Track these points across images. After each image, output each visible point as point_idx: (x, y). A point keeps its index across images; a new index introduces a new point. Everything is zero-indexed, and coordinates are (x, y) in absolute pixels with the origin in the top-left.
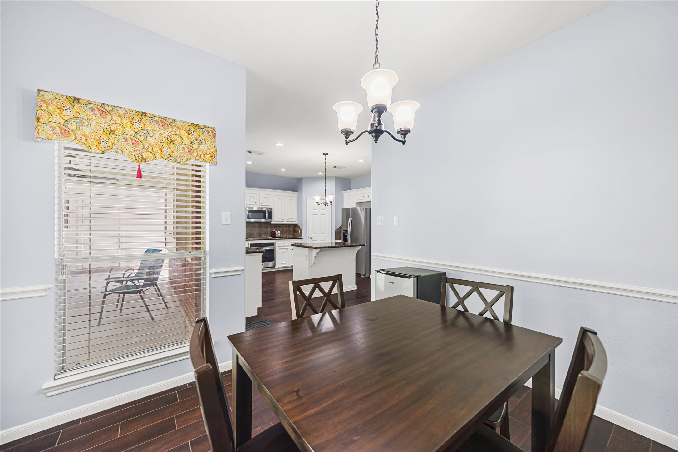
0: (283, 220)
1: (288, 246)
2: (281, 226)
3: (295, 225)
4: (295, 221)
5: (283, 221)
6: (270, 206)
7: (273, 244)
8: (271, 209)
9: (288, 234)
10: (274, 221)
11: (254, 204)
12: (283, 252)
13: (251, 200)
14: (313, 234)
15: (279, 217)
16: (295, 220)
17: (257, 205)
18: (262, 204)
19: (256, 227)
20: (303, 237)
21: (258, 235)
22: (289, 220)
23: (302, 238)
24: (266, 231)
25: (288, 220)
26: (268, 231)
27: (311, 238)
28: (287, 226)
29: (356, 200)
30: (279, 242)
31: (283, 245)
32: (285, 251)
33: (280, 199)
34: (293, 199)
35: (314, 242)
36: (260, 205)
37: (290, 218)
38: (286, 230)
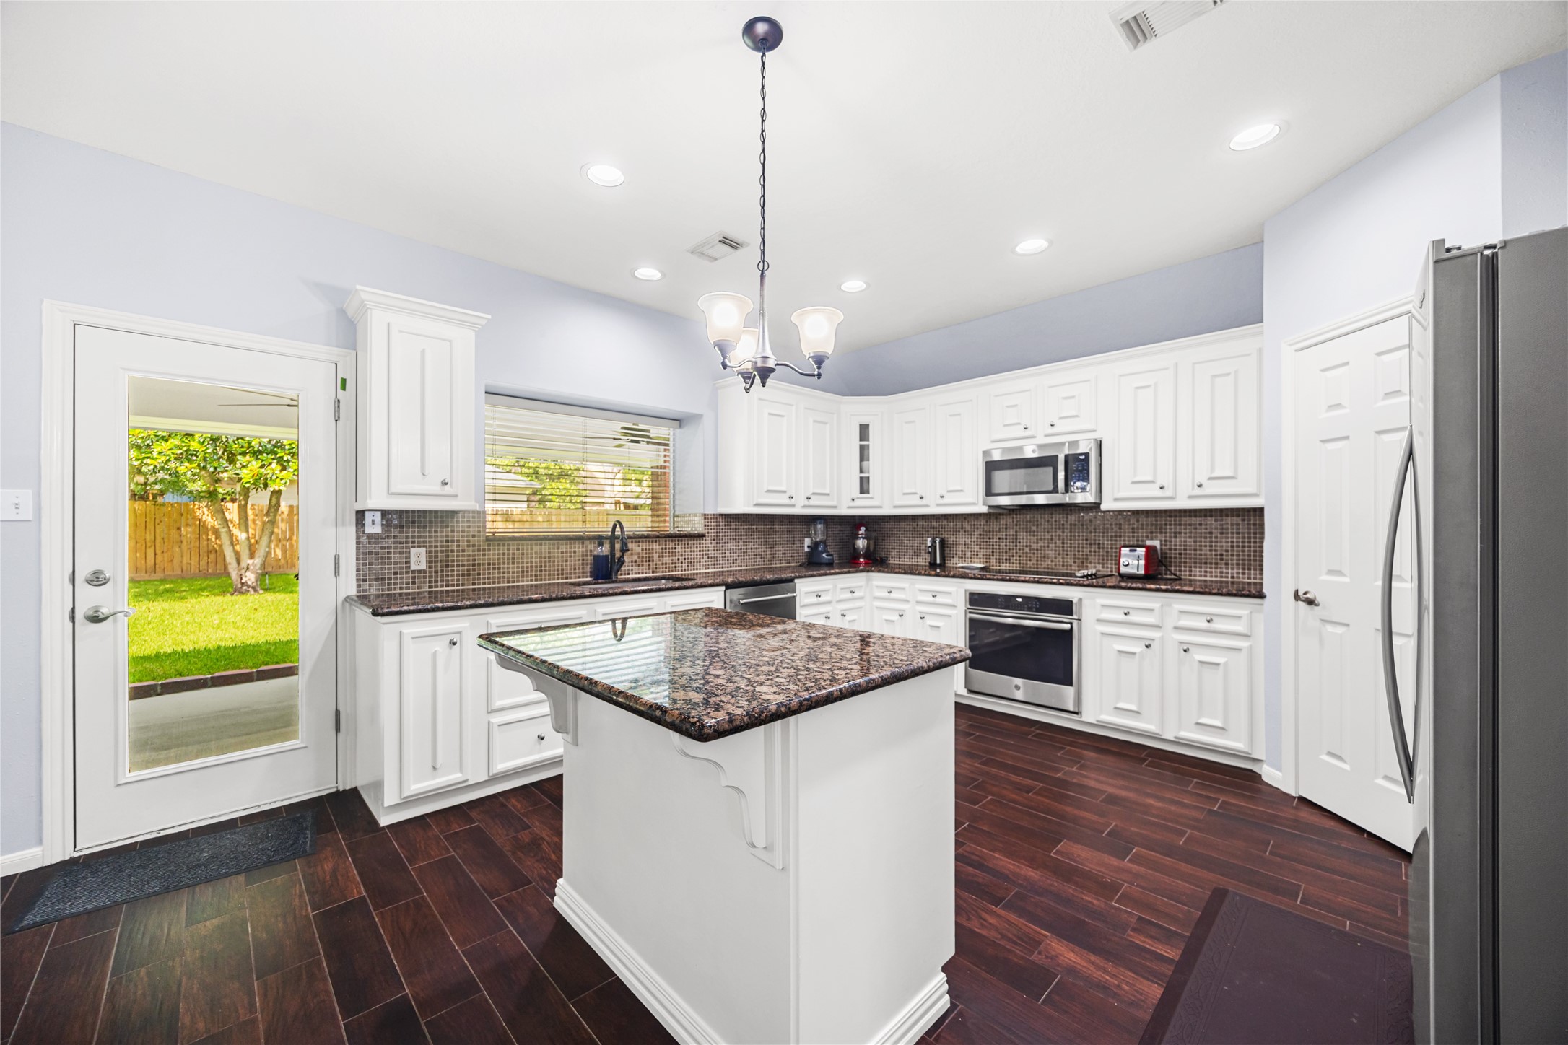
1: (1163, 627)
4: (1253, 495)
5: (1172, 499)
6: (1093, 430)
7: (1065, 607)
8: (1086, 446)
10: (1116, 500)
11: (1021, 433)
12: (1120, 652)
13: (1007, 423)
14: (1327, 579)
15: (1138, 480)
16: (1249, 490)
17: (1033, 437)
18: (1055, 430)
19: (1062, 527)
20: (1264, 590)
21: (1071, 562)
22: (1206, 490)
23: (1262, 596)
24: (1107, 544)
25: (1198, 491)
26: (1121, 543)
27: (1309, 602)
30: (1102, 601)
31: (1120, 617)
32: (1136, 648)
33: (1148, 386)
34: (1236, 372)
35: (1329, 628)
36: (1046, 436)
37: (1210, 478)
38: (1226, 546)
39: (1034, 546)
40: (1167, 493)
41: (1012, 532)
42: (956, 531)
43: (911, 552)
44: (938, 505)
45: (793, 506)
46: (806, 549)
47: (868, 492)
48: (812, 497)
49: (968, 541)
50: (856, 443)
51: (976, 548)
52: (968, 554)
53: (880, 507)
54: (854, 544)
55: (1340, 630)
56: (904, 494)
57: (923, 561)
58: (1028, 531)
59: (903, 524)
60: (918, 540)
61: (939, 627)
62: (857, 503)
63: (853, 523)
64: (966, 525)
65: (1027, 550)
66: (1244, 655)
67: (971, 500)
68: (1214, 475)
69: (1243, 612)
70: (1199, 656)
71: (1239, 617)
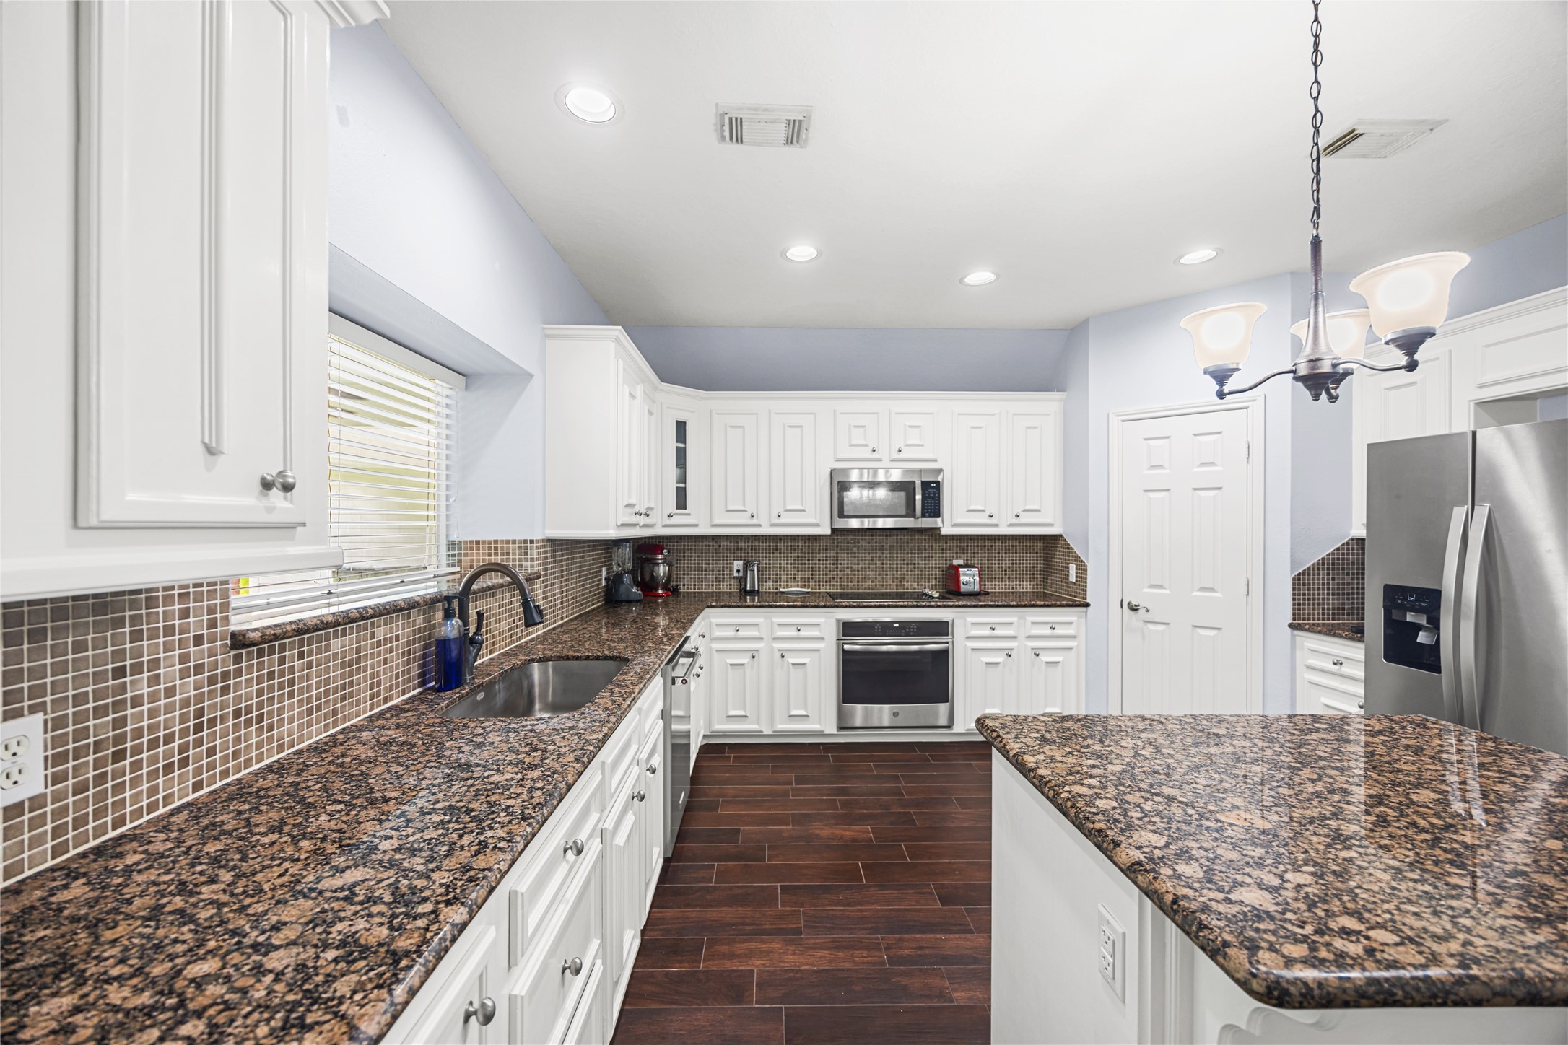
0: (993, 521)
1: (1015, 638)
2: (989, 543)
3: (1051, 543)
4: (1051, 525)
5: (996, 525)
6: (936, 461)
7: (941, 628)
8: (940, 471)
9: (1021, 578)
10: (954, 525)
11: (869, 455)
12: (988, 664)
13: (854, 442)
14: (1145, 590)
15: (972, 508)
16: (1049, 521)
17: (881, 460)
18: (901, 456)
19: (882, 549)
20: (1089, 601)
21: (890, 582)
22: (1022, 520)
23: (1087, 605)
24: (922, 564)
25: (1015, 521)
26: (933, 563)
27: (1133, 608)
28: (1016, 543)
29: (1481, 387)
30: (971, 620)
31: (987, 632)
32: (1000, 658)
33: (981, 427)
34: (1042, 426)
35: (1151, 627)
36: (892, 461)
37: (1025, 510)
38: (1009, 563)
39: (855, 567)
41: (832, 553)
42: (769, 552)
43: (711, 577)
44: (772, 525)
45: (636, 526)
46: (604, 583)
47: (685, 508)
48: (649, 512)
49: (784, 564)
50: (672, 445)
51: (793, 571)
52: (784, 578)
53: (696, 526)
54: (653, 572)
55: (1161, 628)
56: (728, 511)
57: (729, 587)
58: (849, 552)
59: (700, 545)
60: (719, 565)
61: (804, 664)
62: (675, 520)
63: (647, 549)
64: (781, 545)
65: (848, 571)
66: (1073, 653)
67: (813, 521)
68: (1027, 508)
69: (1074, 619)
70: (1045, 658)
71: (1071, 623)
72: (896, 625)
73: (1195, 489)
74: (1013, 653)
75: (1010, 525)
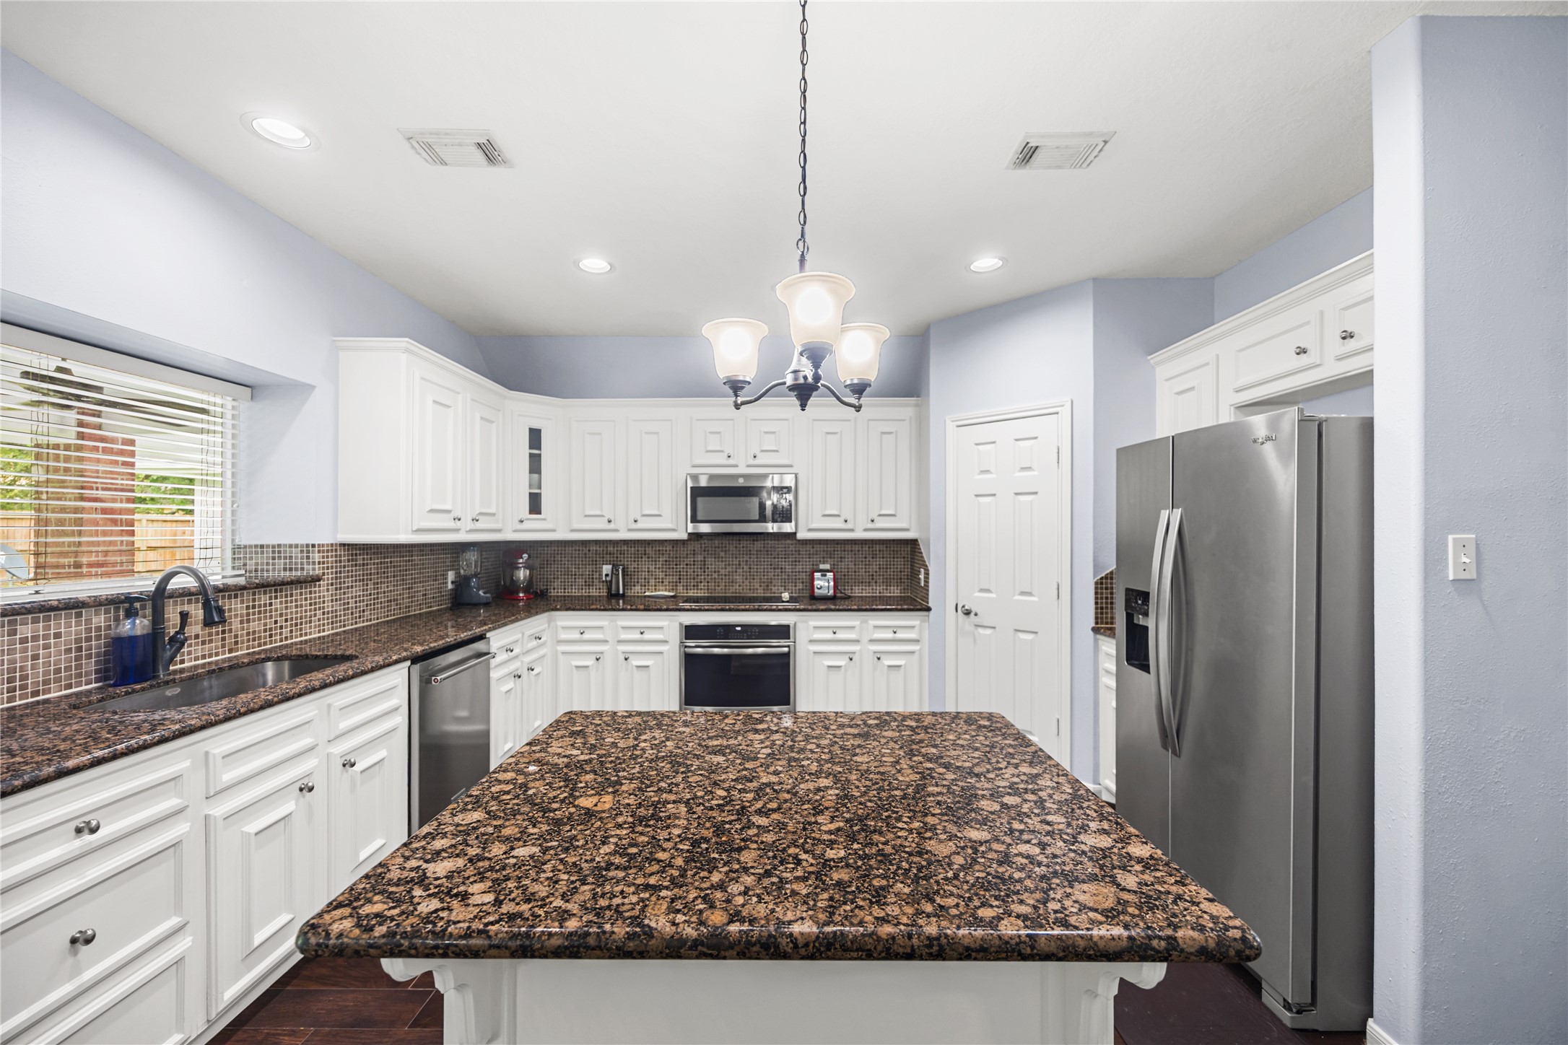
1: (857, 641)
3: (906, 545)
4: (907, 530)
5: (852, 530)
6: (792, 466)
7: (783, 632)
9: (888, 582)
10: (810, 530)
11: (724, 461)
12: (829, 667)
13: (710, 448)
14: (978, 594)
15: (827, 512)
16: (904, 525)
17: (736, 466)
18: (757, 462)
20: (930, 605)
22: (878, 525)
23: (929, 609)
24: (788, 568)
25: (870, 526)
27: (968, 613)
30: (813, 623)
31: (829, 636)
32: (842, 662)
33: (836, 433)
34: (896, 432)
35: (981, 631)
36: (748, 466)
37: (880, 515)
38: (875, 568)
39: (723, 572)
40: (849, 526)
41: (700, 558)
42: (637, 557)
43: (581, 582)
44: (630, 530)
45: (457, 530)
46: (450, 586)
47: (539, 513)
48: (480, 518)
49: (652, 568)
50: (524, 451)
51: (661, 575)
52: (652, 582)
53: (554, 530)
54: (512, 576)
55: (988, 631)
56: (586, 516)
57: (598, 591)
58: (717, 557)
59: (569, 550)
60: (589, 568)
61: (648, 667)
62: (526, 525)
63: (507, 552)
64: (649, 550)
65: (715, 575)
66: (916, 656)
67: (670, 526)
68: (883, 512)
69: (916, 623)
70: (887, 661)
71: (913, 627)
72: (739, 629)
73: (1016, 494)
74: (855, 658)
75: (866, 530)
